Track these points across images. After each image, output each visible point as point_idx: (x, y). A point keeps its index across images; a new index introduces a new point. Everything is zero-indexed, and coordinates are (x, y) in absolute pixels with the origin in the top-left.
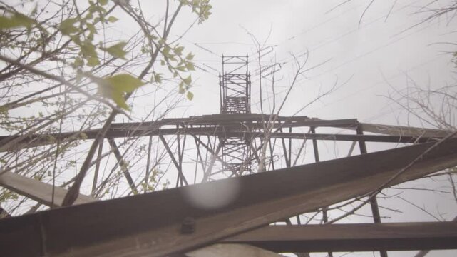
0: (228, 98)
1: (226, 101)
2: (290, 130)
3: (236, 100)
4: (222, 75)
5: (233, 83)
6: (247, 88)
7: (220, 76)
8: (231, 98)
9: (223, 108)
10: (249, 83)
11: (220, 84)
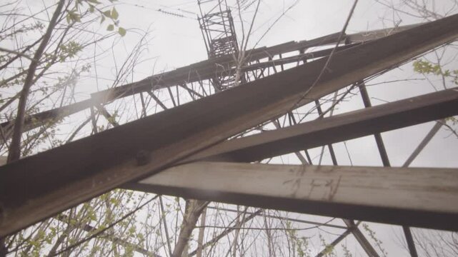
0: (213, 41)
1: (212, 45)
2: (281, 57)
3: (222, 41)
4: (200, 17)
5: (214, 23)
6: (230, 26)
7: (199, 19)
8: (216, 40)
9: (211, 53)
10: (231, 20)
11: (201, 27)
